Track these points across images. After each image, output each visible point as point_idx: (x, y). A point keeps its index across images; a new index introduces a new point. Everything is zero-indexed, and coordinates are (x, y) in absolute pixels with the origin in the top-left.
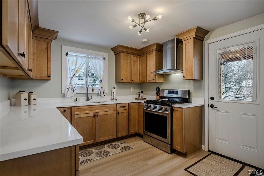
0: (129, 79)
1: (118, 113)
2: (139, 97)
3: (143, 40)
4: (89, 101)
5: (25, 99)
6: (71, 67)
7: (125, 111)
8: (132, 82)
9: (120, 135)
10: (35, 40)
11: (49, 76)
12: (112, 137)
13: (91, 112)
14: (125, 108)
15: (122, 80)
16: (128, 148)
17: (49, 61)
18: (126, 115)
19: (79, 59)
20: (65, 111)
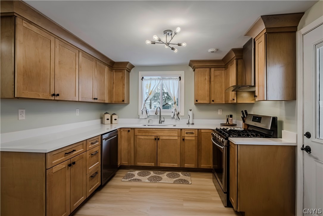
0: (208, 99)
1: (184, 140)
2: (227, 123)
4: (161, 123)
5: (108, 119)
6: (146, 90)
7: (194, 138)
8: (212, 103)
9: (186, 165)
10: (114, 73)
11: (123, 101)
12: (176, 165)
13: (153, 135)
14: (194, 135)
15: (197, 101)
16: (185, 182)
17: (123, 88)
18: (194, 143)
19: (153, 82)
20: (129, 131)
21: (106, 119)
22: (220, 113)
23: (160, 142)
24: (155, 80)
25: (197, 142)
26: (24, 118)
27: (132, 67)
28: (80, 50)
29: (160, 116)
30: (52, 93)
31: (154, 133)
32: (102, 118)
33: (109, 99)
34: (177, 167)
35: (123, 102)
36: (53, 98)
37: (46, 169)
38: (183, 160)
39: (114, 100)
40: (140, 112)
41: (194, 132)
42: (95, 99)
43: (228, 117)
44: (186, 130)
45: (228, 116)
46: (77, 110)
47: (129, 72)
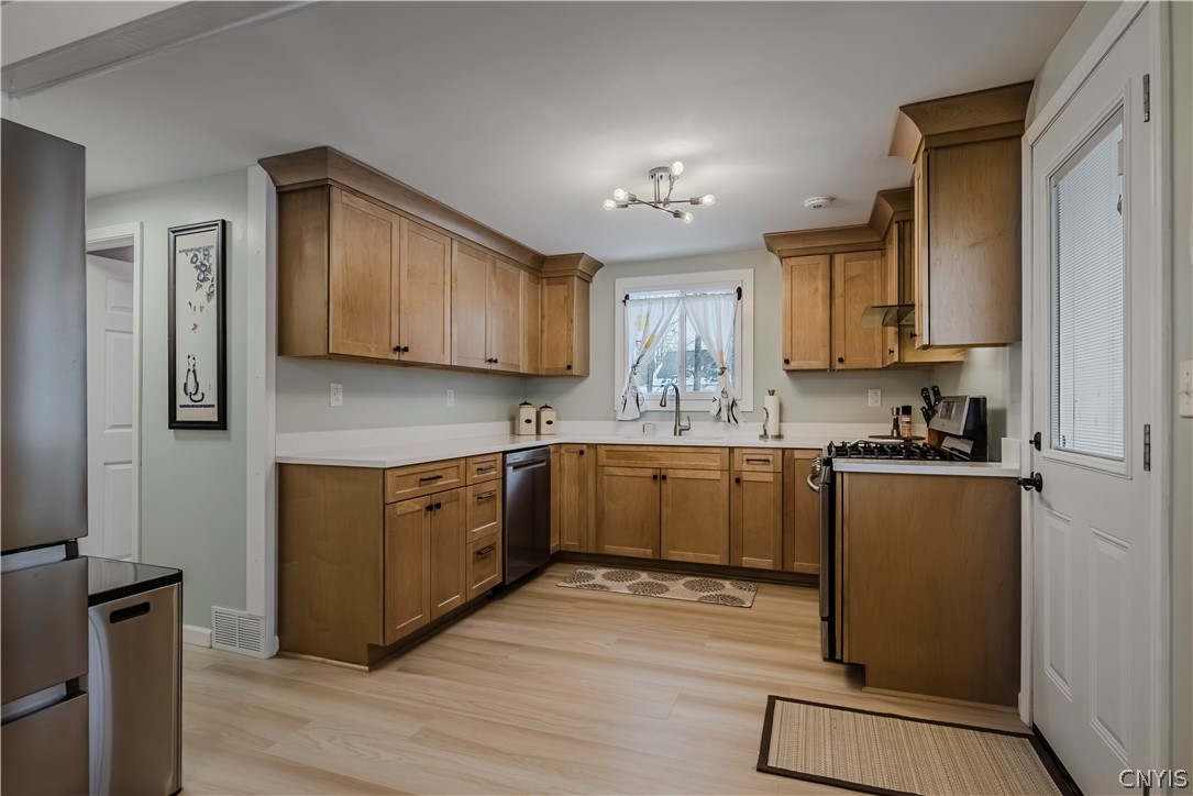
0: (824, 354)
1: (738, 481)
2: (893, 432)
3: (809, 203)
4: (680, 434)
5: (528, 421)
6: (635, 335)
7: (770, 478)
8: (839, 366)
9: (748, 561)
10: (546, 287)
11: (569, 367)
12: (716, 559)
13: (648, 464)
14: (770, 468)
15: (787, 361)
16: (734, 601)
17: (570, 330)
18: (773, 492)
19: (656, 309)
20: (581, 453)
21: (523, 419)
22: (873, 400)
23: (668, 487)
24: (664, 303)
25: (780, 489)
26: (340, 404)
27: (597, 266)
28: (453, 236)
29: (678, 412)
30: (395, 345)
31: (650, 459)
32: (513, 419)
33: (530, 363)
34: (718, 563)
35: (568, 372)
36: (395, 357)
37: (385, 504)
38: (735, 543)
39: (544, 368)
40: (619, 401)
41: (771, 458)
42: (490, 361)
43: (898, 414)
44: (745, 451)
45: (898, 409)
46: (449, 391)
47: (588, 282)
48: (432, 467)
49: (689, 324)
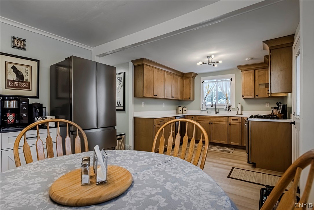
0: (253, 94)
1: (230, 124)
2: (272, 113)
3: (246, 59)
4: (216, 113)
5: (180, 110)
6: (205, 90)
7: (238, 124)
8: (256, 97)
9: (233, 143)
10: (184, 80)
11: (190, 98)
12: (225, 142)
13: (208, 120)
14: (238, 121)
15: (243, 96)
17: (190, 90)
18: (239, 127)
19: (211, 84)
20: (193, 117)
22: (267, 106)
23: (213, 125)
24: (212, 82)
25: (240, 126)
26: (144, 106)
27: (196, 74)
29: (216, 108)
30: (154, 95)
31: (209, 119)
32: (177, 110)
33: (181, 97)
34: (225, 143)
35: (190, 99)
36: (154, 97)
37: (154, 125)
38: (229, 139)
39: (184, 98)
40: (201, 106)
41: (238, 119)
42: (172, 97)
43: (273, 109)
44: (232, 117)
45: (273, 108)
46: (163, 104)
47: (194, 78)
48: (162, 119)
49: (219, 87)
